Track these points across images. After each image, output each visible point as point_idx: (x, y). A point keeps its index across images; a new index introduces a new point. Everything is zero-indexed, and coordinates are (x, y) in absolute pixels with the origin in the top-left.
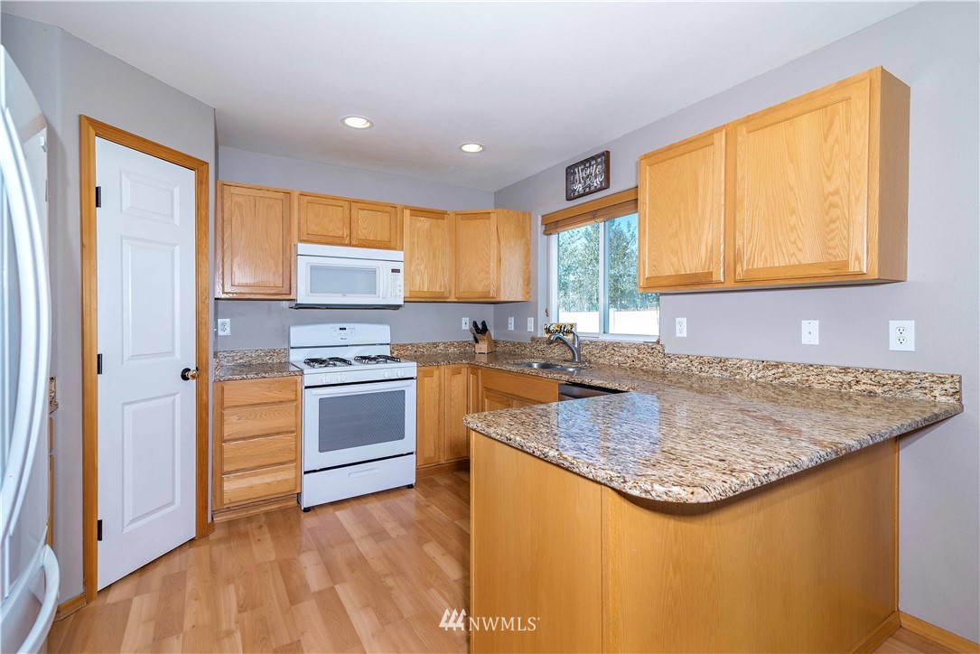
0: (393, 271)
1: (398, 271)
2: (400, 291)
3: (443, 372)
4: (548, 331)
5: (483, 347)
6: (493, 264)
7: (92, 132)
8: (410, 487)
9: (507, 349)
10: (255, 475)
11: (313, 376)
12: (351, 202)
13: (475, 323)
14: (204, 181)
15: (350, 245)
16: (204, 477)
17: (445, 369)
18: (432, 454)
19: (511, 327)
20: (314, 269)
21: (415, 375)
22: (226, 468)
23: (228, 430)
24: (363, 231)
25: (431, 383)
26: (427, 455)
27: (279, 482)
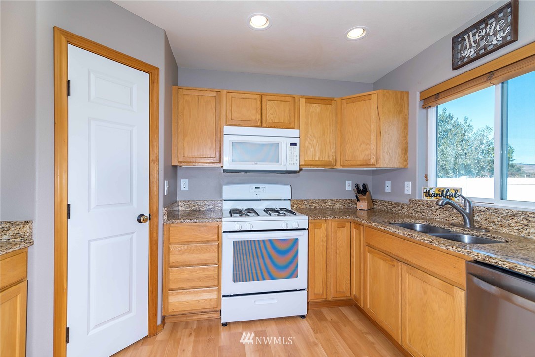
0: (292, 144)
1: (295, 145)
2: (297, 160)
3: (330, 225)
4: (428, 194)
5: (363, 205)
6: (373, 137)
7: (64, 40)
8: (303, 317)
9: (384, 207)
10: (190, 293)
11: (229, 223)
12: (262, 95)
13: (357, 186)
14: (156, 81)
15: (261, 126)
16: (154, 292)
17: (332, 223)
18: (321, 292)
19: (388, 189)
20: (234, 144)
21: (306, 227)
22: (171, 286)
23: (173, 259)
24: (270, 116)
25: (320, 234)
26: (316, 292)
27: (206, 300)
